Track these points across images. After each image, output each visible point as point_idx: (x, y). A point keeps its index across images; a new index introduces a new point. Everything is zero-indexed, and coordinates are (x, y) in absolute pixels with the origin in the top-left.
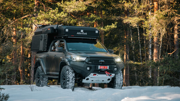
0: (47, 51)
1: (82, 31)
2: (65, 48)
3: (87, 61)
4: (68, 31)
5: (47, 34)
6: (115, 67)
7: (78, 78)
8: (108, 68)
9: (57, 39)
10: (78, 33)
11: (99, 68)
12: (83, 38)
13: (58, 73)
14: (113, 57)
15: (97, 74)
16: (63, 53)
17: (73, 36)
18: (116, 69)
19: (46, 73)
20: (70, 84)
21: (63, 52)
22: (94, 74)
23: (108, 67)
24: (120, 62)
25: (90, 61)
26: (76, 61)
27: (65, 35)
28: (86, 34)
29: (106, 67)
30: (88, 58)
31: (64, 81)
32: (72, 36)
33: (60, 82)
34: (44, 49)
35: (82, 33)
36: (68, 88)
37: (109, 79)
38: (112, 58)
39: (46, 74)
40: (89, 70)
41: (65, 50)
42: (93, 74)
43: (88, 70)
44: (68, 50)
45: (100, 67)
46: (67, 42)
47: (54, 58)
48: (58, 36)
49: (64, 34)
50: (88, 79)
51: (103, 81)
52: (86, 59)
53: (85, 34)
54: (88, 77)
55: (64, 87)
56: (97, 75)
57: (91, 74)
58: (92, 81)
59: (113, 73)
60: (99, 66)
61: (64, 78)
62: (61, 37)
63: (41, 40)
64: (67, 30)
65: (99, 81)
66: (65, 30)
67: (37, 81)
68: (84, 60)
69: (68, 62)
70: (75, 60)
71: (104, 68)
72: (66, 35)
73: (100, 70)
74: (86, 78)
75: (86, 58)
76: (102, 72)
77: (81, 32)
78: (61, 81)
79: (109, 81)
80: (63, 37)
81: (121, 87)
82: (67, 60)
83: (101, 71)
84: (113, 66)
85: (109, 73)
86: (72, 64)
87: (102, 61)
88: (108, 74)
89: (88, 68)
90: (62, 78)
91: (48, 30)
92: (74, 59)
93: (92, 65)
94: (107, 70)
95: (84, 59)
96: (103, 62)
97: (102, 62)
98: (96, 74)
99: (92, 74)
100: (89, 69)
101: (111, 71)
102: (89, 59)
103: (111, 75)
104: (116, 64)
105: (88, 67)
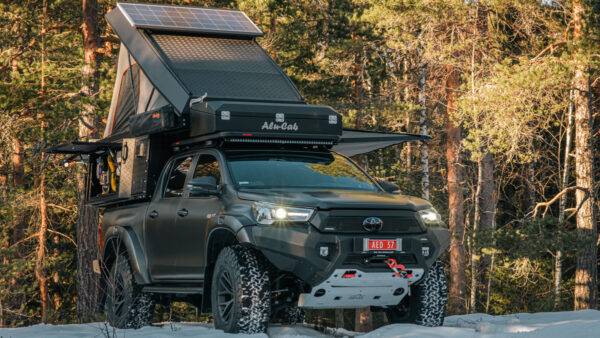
0: (147, 200)
1: (280, 117)
2: (225, 179)
3: (317, 223)
4: (228, 118)
5: (146, 137)
6: (425, 245)
7: (279, 292)
8: (399, 248)
9: (186, 150)
10: (265, 126)
11: (366, 248)
12: (283, 142)
13: (202, 276)
14: (412, 205)
15: (359, 272)
16: (216, 198)
17: (249, 134)
18: (426, 250)
19: (150, 278)
20: (253, 316)
21: (217, 195)
22: (347, 273)
23: (399, 241)
24: (437, 225)
25: (329, 222)
26: (273, 224)
27: (217, 132)
28: (295, 127)
29: (390, 243)
30: (319, 209)
31: (228, 304)
32: (244, 134)
33: (210, 307)
34: (137, 191)
35: (280, 124)
36: (246, 329)
37: (399, 291)
38: (410, 209)
39: (147, 282)
40: (328, 258)
41: (224, 188)
42: (343, 271)
43: (325, 258)
44: (237, 188)
45: (367, 245)
46: (229, 157)
47: (178, 220)
48: (190, 142)
49: (214, 129)
50: (321, 293)
51: (376, 298)
52: (313, 215)
53: (290, 127)
54: (323, 285)
55: (229, 327)
56: (357, 275)
57: (337, 271)
58: (337, 298)
59: (417, 264)
60: (366, 241)
61: (228, 291)
62: (204, 142)
63: (125, 160)
64: (226, 115)
65: (361, 297)
66: (218, 114)
67: (114, 309)
68: (306, 220)
69: (243, 230)
70: (271, 222)
71: (385, 245)
72: (222, 134)
73: (370, 255)
74: (315, 289)
75: (312, 211)
76: (376, 263)
77: (278, 120)
78: (214, 305)
79: (401, 297)
80: (210, 143)
81: (442, 321)
82: (236, 224)
83: (374, 258)
84: (416, 238)
85: (401, 266)
86: (260, 235)
87: (373, 219)
88: (399, 269)
89: (324, 251)
90: (219, 293)
91: (151, 118)
92: (264, 217)
93: (337, 239)
94: (395, 256)
95: (305, 215)
96: (378, 226)
97: (373, 226)
98: (354, 273)
99: (340, 272)
100: (326, 253)
101: (409, 259)
102: (327, 214)
103: (410, 273)
104: (425, 232)
105: (325, 245)
